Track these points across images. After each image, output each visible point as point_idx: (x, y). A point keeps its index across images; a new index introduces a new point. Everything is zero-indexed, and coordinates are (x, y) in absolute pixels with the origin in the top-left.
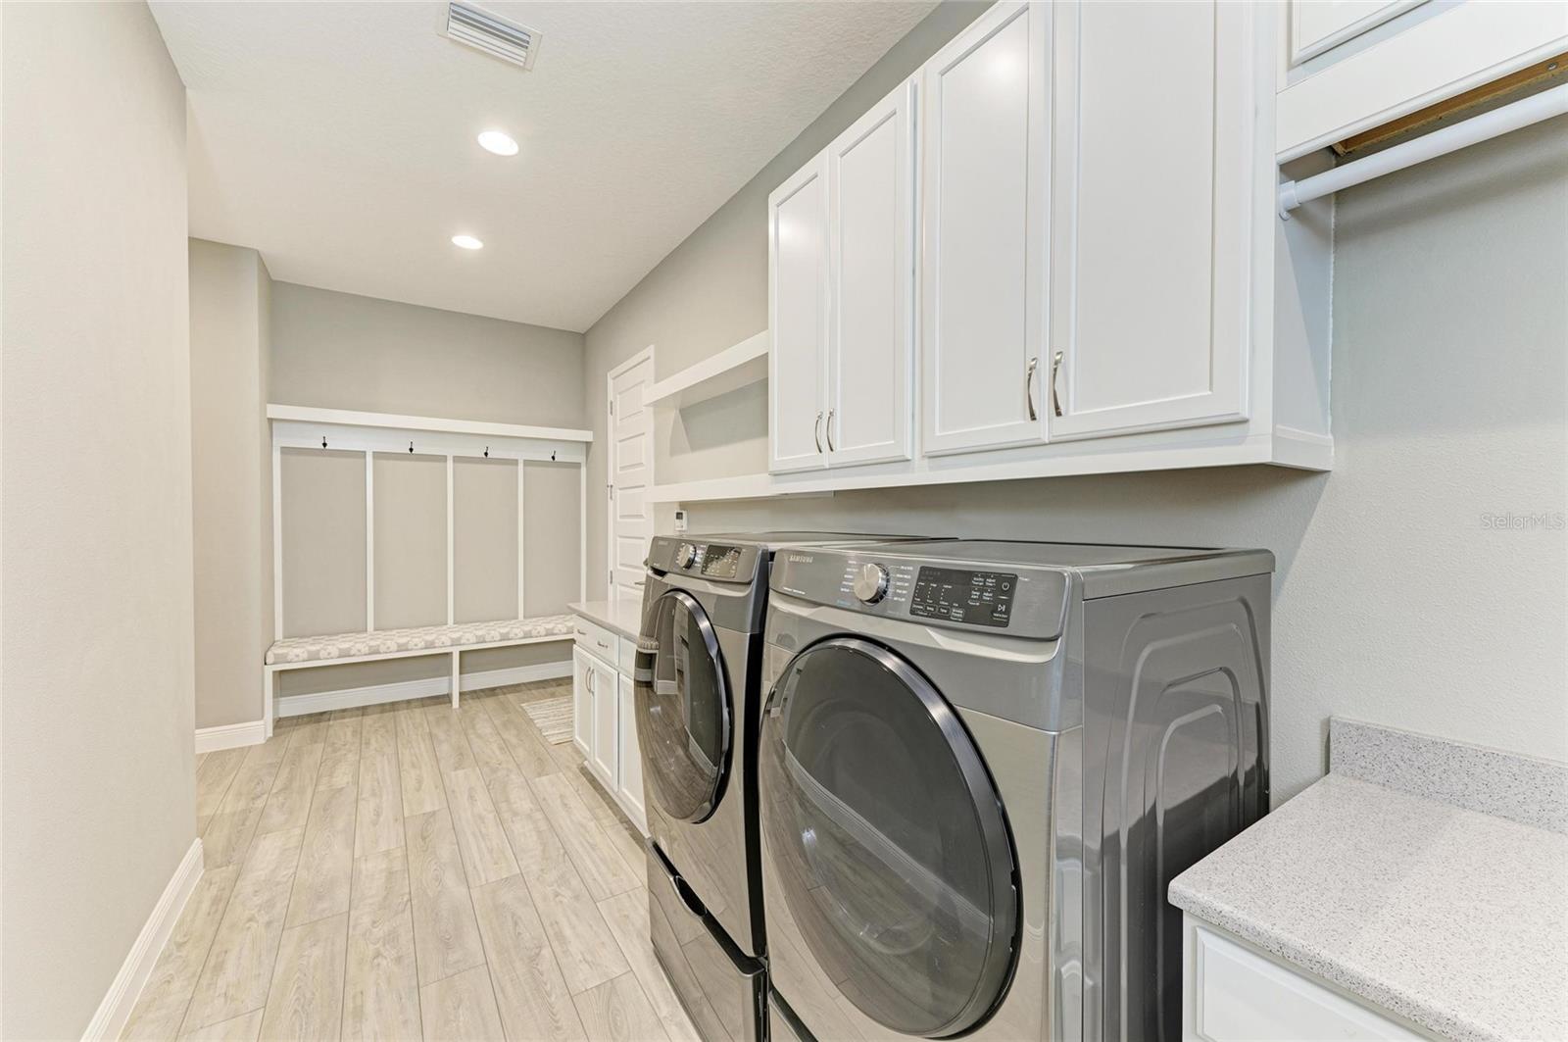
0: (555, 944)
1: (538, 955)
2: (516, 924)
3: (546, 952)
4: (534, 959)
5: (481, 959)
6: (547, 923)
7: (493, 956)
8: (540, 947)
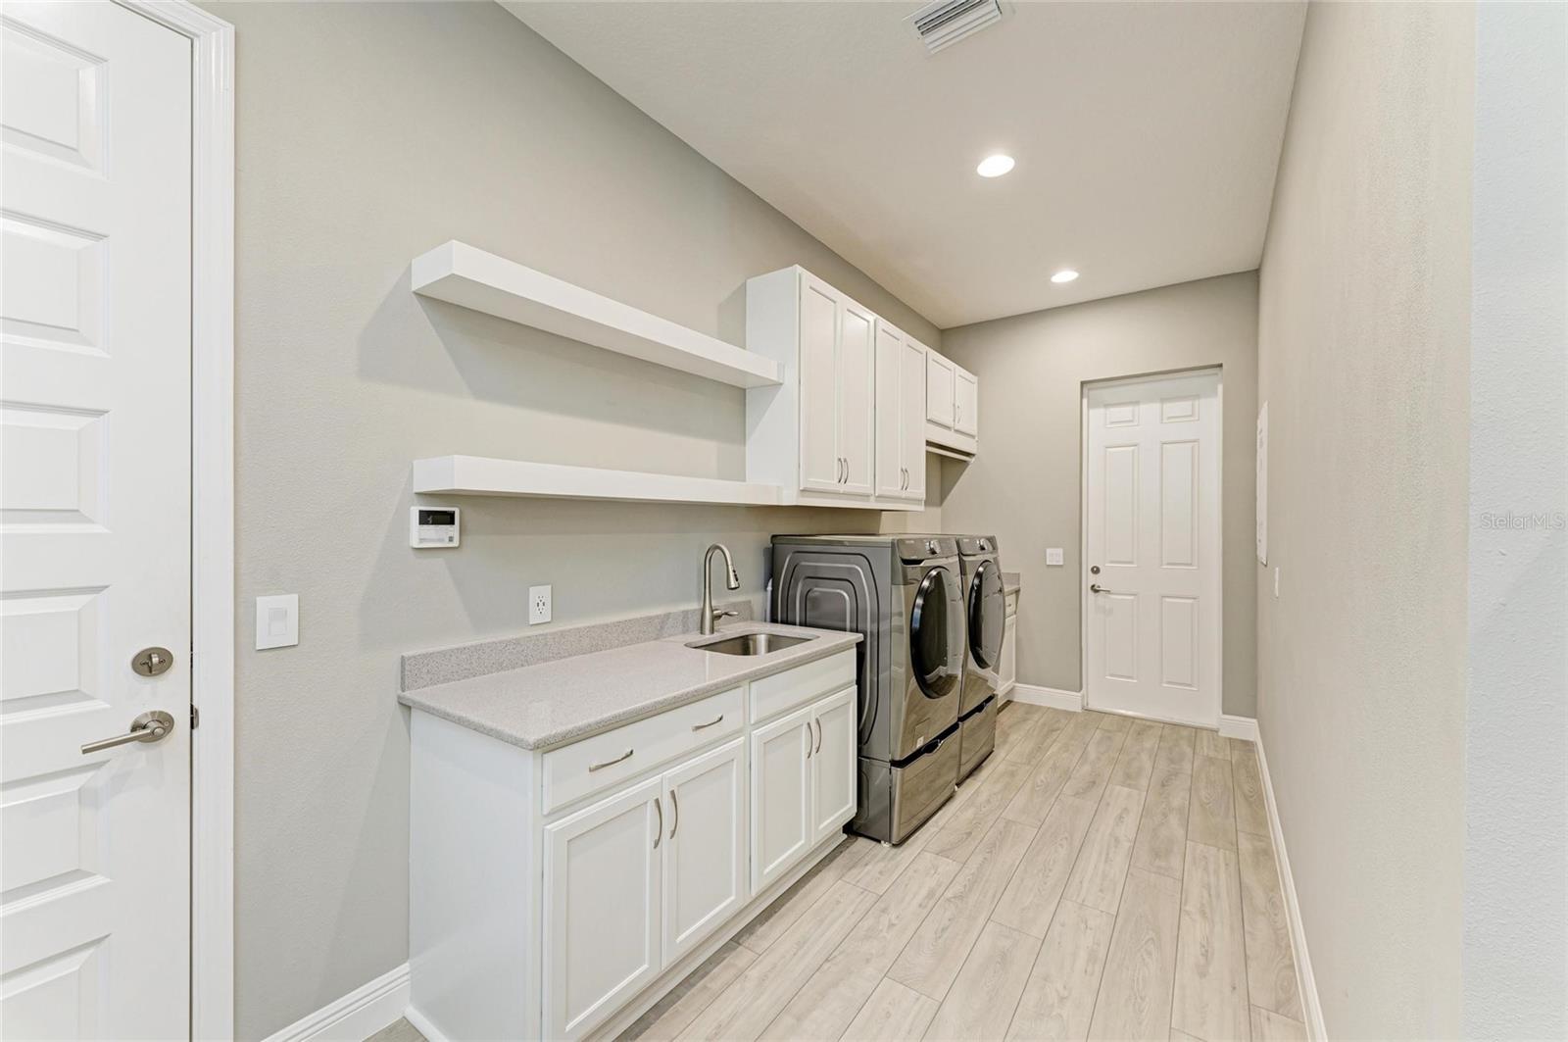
0: (937, 895)
1: (955, 897)
2: (943, 930)
3: (949, 894)
4: (960, 897)
5: (990, 925)
6: (926, 911)
7: (981, 921)
8: (949, 900)
